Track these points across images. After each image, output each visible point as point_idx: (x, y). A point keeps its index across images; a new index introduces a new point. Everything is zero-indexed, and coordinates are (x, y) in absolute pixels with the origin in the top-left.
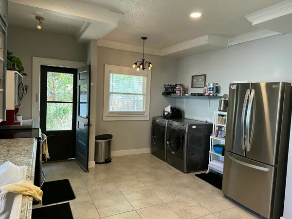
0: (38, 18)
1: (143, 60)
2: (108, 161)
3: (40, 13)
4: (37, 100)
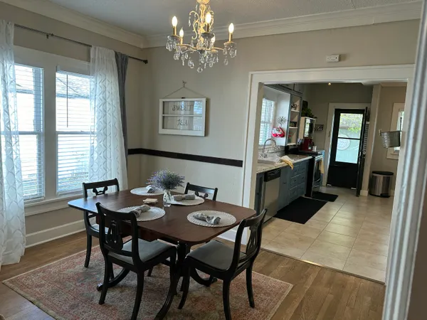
4: (329, 136)
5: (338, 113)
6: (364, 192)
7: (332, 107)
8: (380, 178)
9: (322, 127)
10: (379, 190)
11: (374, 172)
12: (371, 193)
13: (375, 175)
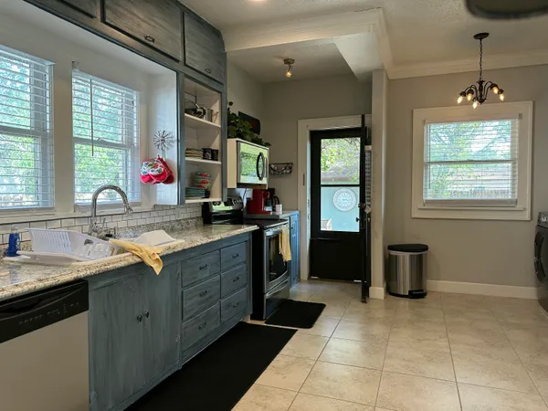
0: (287, 61)
1: (481, 83)
2: (418, 294)
3: (288, 54)
4: (304, 183)
5: (316, 137)
6: (378, 291)
7: (305, 127)
8: (405, 258)
9: (290, 167)
10: (405, 285)
11: (391, 248)
12: (390, 291)
13: (393, 253)
